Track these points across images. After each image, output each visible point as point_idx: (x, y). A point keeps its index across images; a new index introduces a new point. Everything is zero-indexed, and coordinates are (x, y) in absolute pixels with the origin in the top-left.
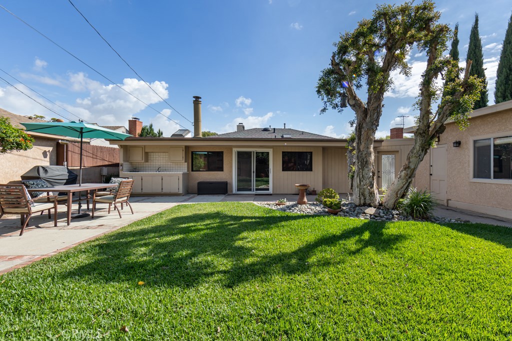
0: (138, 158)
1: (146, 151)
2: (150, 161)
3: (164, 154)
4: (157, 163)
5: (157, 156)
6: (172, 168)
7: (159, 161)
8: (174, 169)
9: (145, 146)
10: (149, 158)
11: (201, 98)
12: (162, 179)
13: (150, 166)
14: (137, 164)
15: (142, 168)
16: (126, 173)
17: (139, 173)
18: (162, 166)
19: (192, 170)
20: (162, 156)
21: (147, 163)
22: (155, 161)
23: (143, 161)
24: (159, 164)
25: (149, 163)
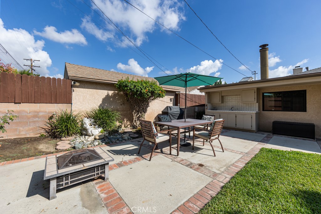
0: (216, 100)
1: (222, 95)
2: (224, 102)
3: (236, 96)
4: (230, 104)
5: (230, 99)
6: (242, 108)
7: (232, 102)
8: (245, 108)
9: (221, 91)
10: (224, 100)
11: (268, 45)
12: (236, 117)
13: (224, 106)
14: (216, 104)
15: (219, 108)
16: (209, 111)
17: (218, 111)
18: (234, 106)
19: (263, 110)
20: (234, 98)
21: (222, 104)
22: (228, 102)
23: (220, 103)
24: (232, 104)
25: (224, 104)
